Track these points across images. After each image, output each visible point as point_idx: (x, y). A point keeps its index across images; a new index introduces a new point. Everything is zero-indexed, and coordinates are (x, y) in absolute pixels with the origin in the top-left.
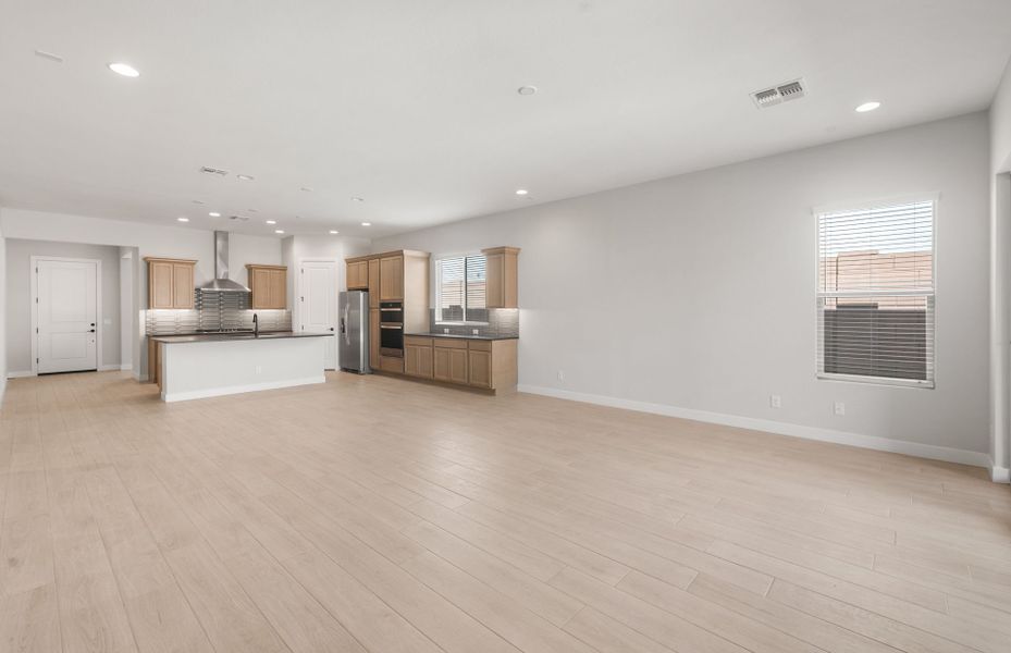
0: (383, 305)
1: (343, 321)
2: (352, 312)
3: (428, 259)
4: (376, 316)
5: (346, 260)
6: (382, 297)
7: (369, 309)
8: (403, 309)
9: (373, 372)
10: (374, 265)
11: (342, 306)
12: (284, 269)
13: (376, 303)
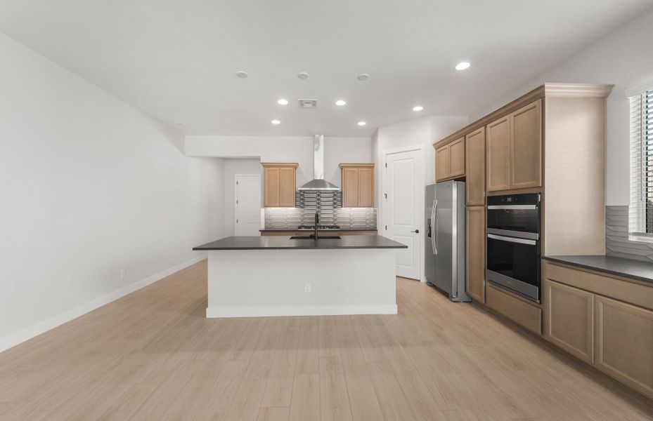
0: (492, 200)
1: (429, 222)
2: (440, 210)
3: (603, 101)
4: (479, 219)
5: (434, 145)
6: (490, 187)
7: (466, 207)
8: (540, 206)
9: (472, 302)
10: (475, 140)
11: (428, 204)
12: (371, 167)
13: (478, 197)
